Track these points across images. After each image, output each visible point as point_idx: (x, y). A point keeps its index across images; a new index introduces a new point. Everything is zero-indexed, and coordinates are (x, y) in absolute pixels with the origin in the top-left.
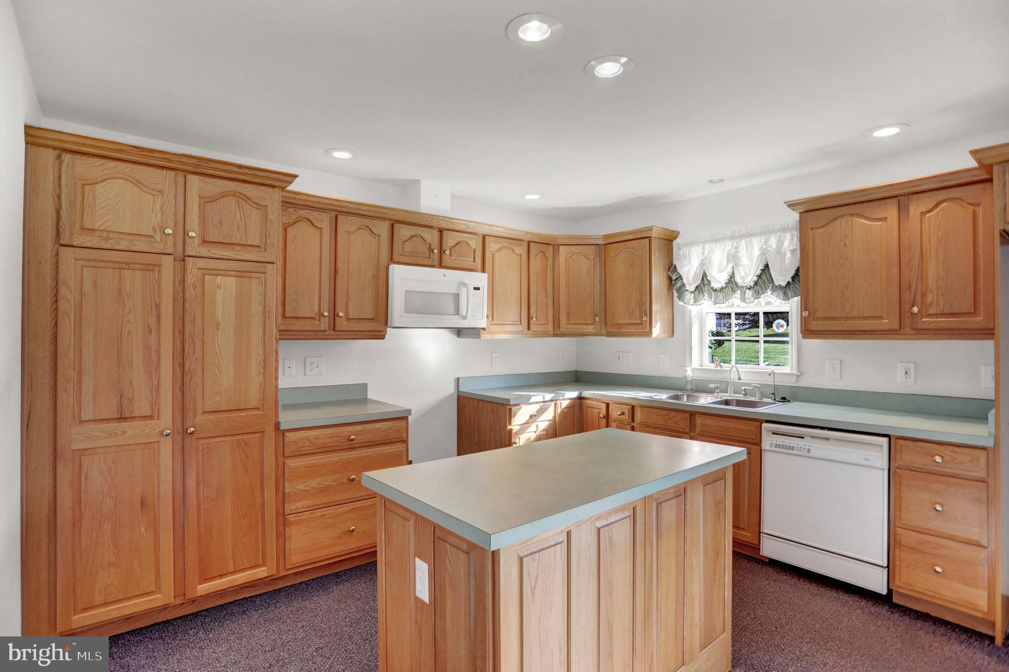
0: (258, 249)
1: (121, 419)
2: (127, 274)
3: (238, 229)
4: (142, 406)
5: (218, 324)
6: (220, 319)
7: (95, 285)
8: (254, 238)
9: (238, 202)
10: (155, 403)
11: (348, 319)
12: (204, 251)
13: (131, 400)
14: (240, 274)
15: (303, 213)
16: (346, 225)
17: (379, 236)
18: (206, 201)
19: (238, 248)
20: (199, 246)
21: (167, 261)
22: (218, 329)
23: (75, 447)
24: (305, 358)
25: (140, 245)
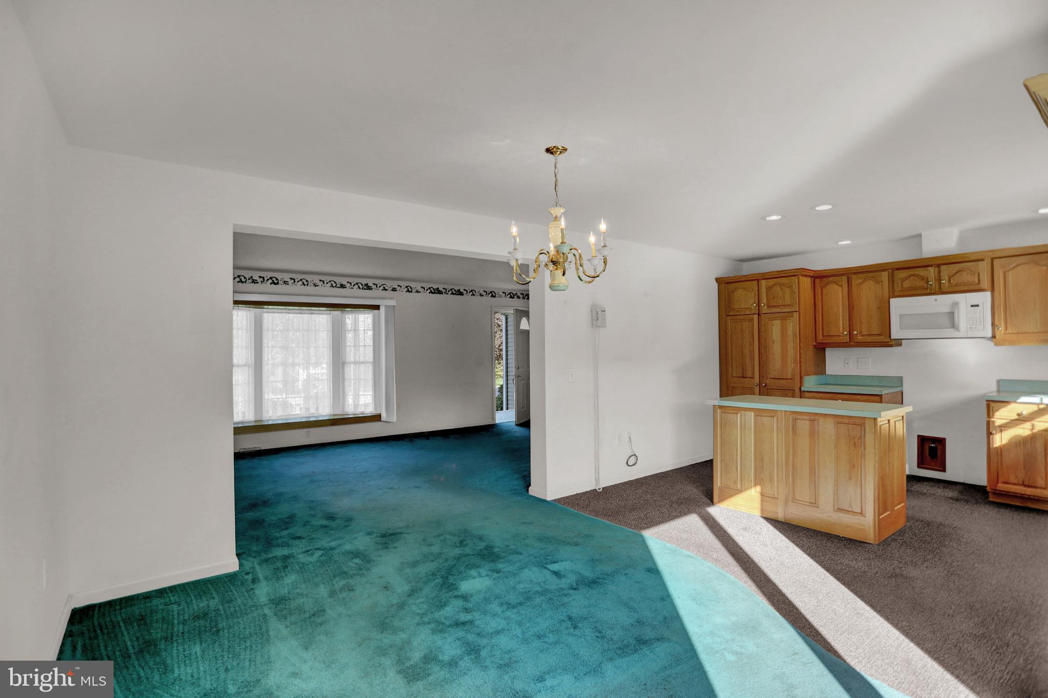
0: (790, 306)
1: (744, 377)
2: (744, 323)
3: (781, 298)
4: (749, 374)
5: (774, 341)
6: (775, 338)
7: (735, 328)
8: (788, 302)
9: (780, 287)
10: (753, 373)
11: (862, 335)
12: (768, 311)
13: (746, 371)
14: (783, 319)
15: (831, 279)
16: (856, 280)
17: (882, 281)
18: (769, 289)
19: (782, 307)
20: (767, 309)
21: (756, 317)
22: (774, 343)
23: (732, 385)
24: (858, 358)
25: (748, 312)
